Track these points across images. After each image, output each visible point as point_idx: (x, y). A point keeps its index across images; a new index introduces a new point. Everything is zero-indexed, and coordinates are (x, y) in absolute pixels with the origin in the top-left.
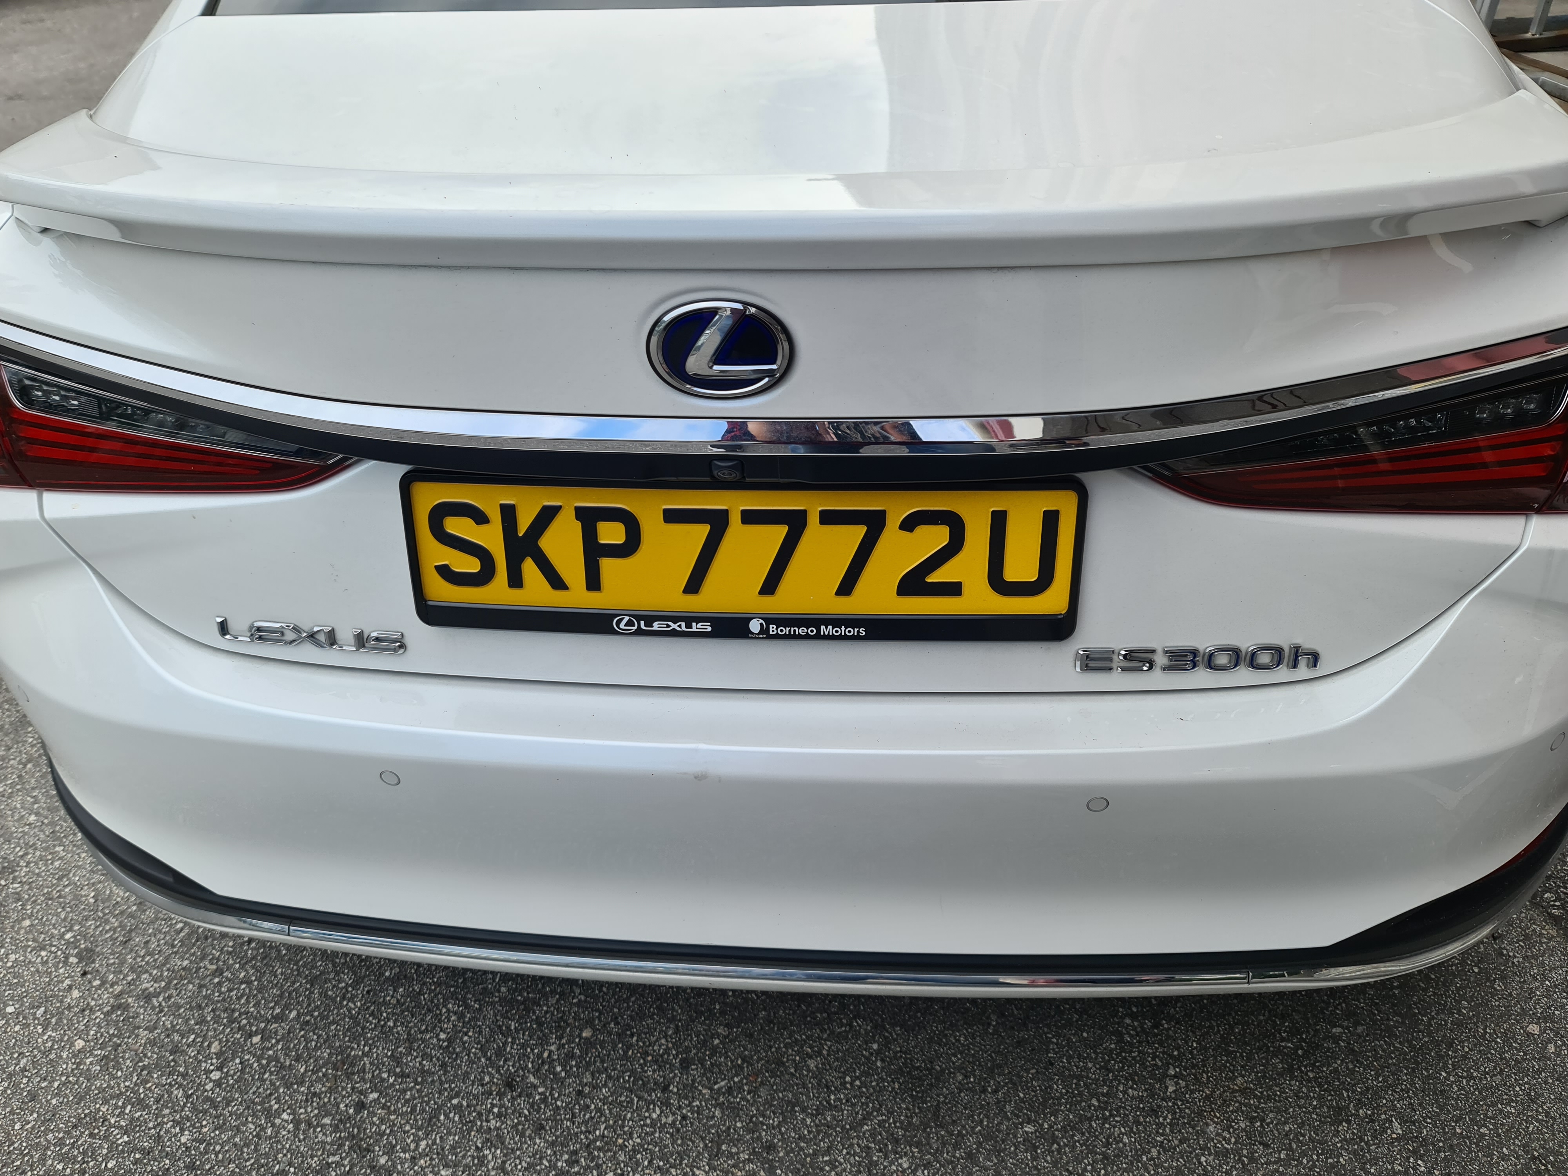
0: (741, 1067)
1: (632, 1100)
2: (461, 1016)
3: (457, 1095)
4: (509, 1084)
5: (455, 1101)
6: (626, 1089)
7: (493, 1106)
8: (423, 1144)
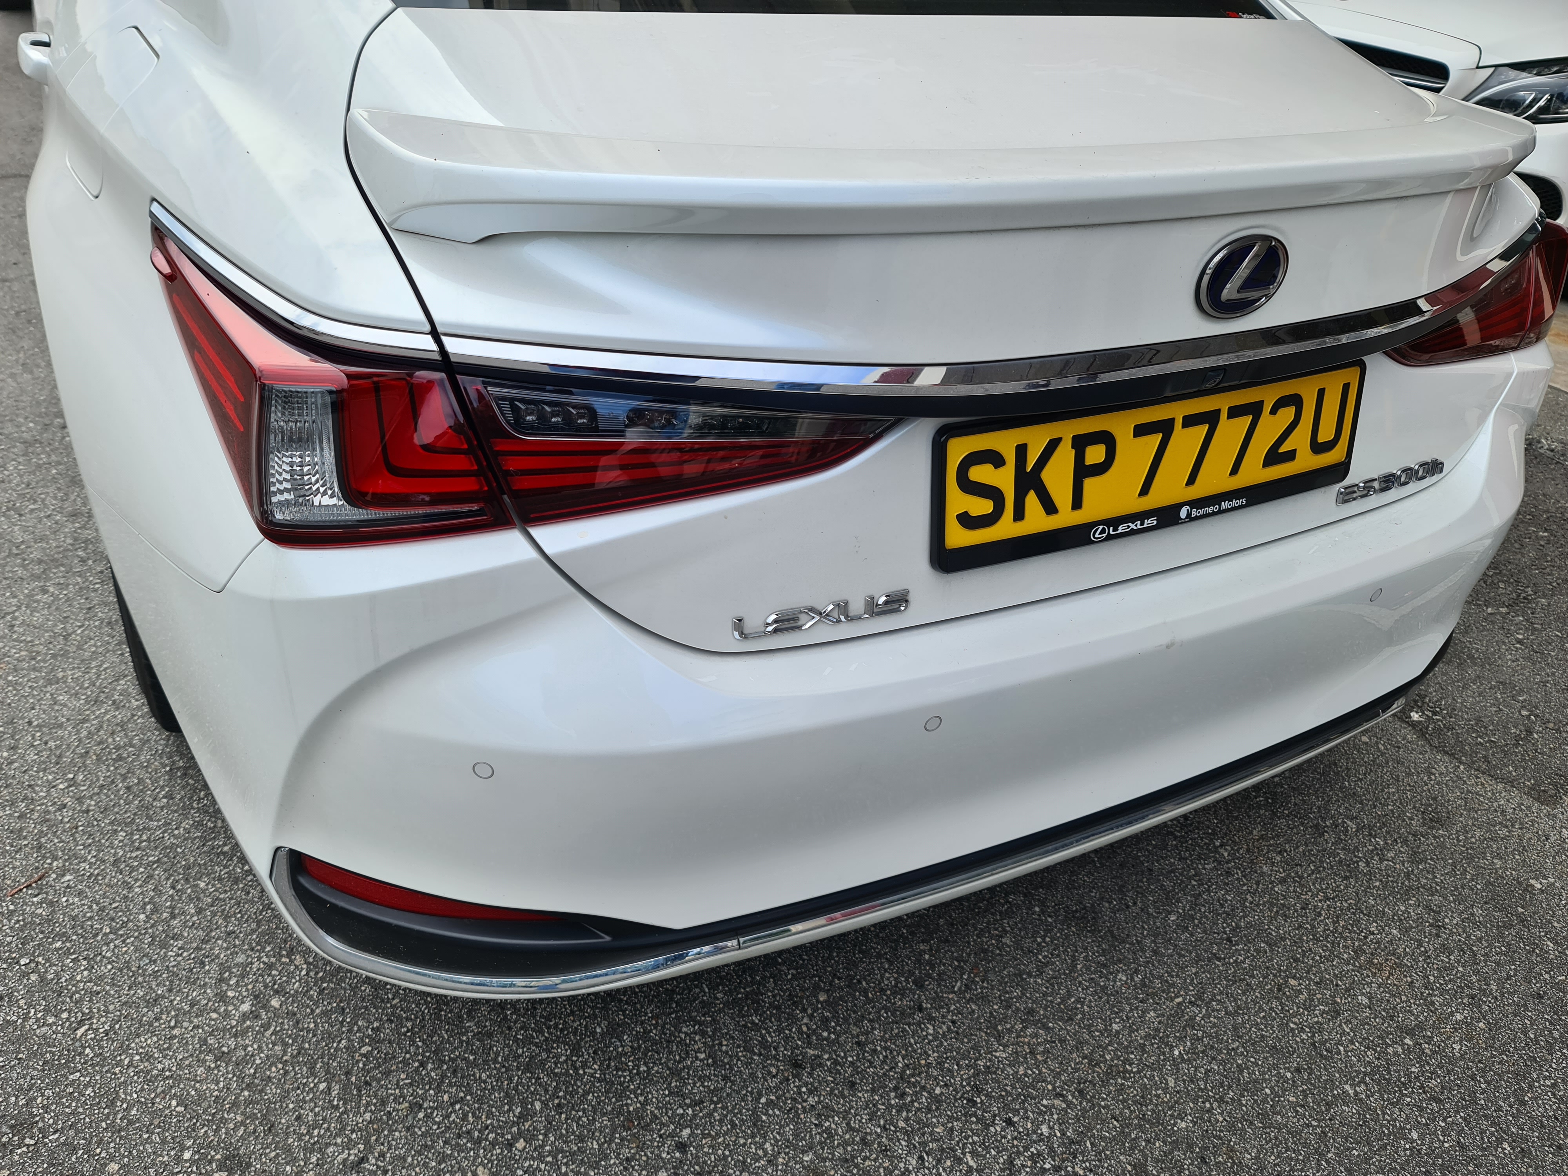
0: (960, 967)
2: (703, 1034)
3: (760, 1096)
4: (796, 1065)
7: (799, 1087)
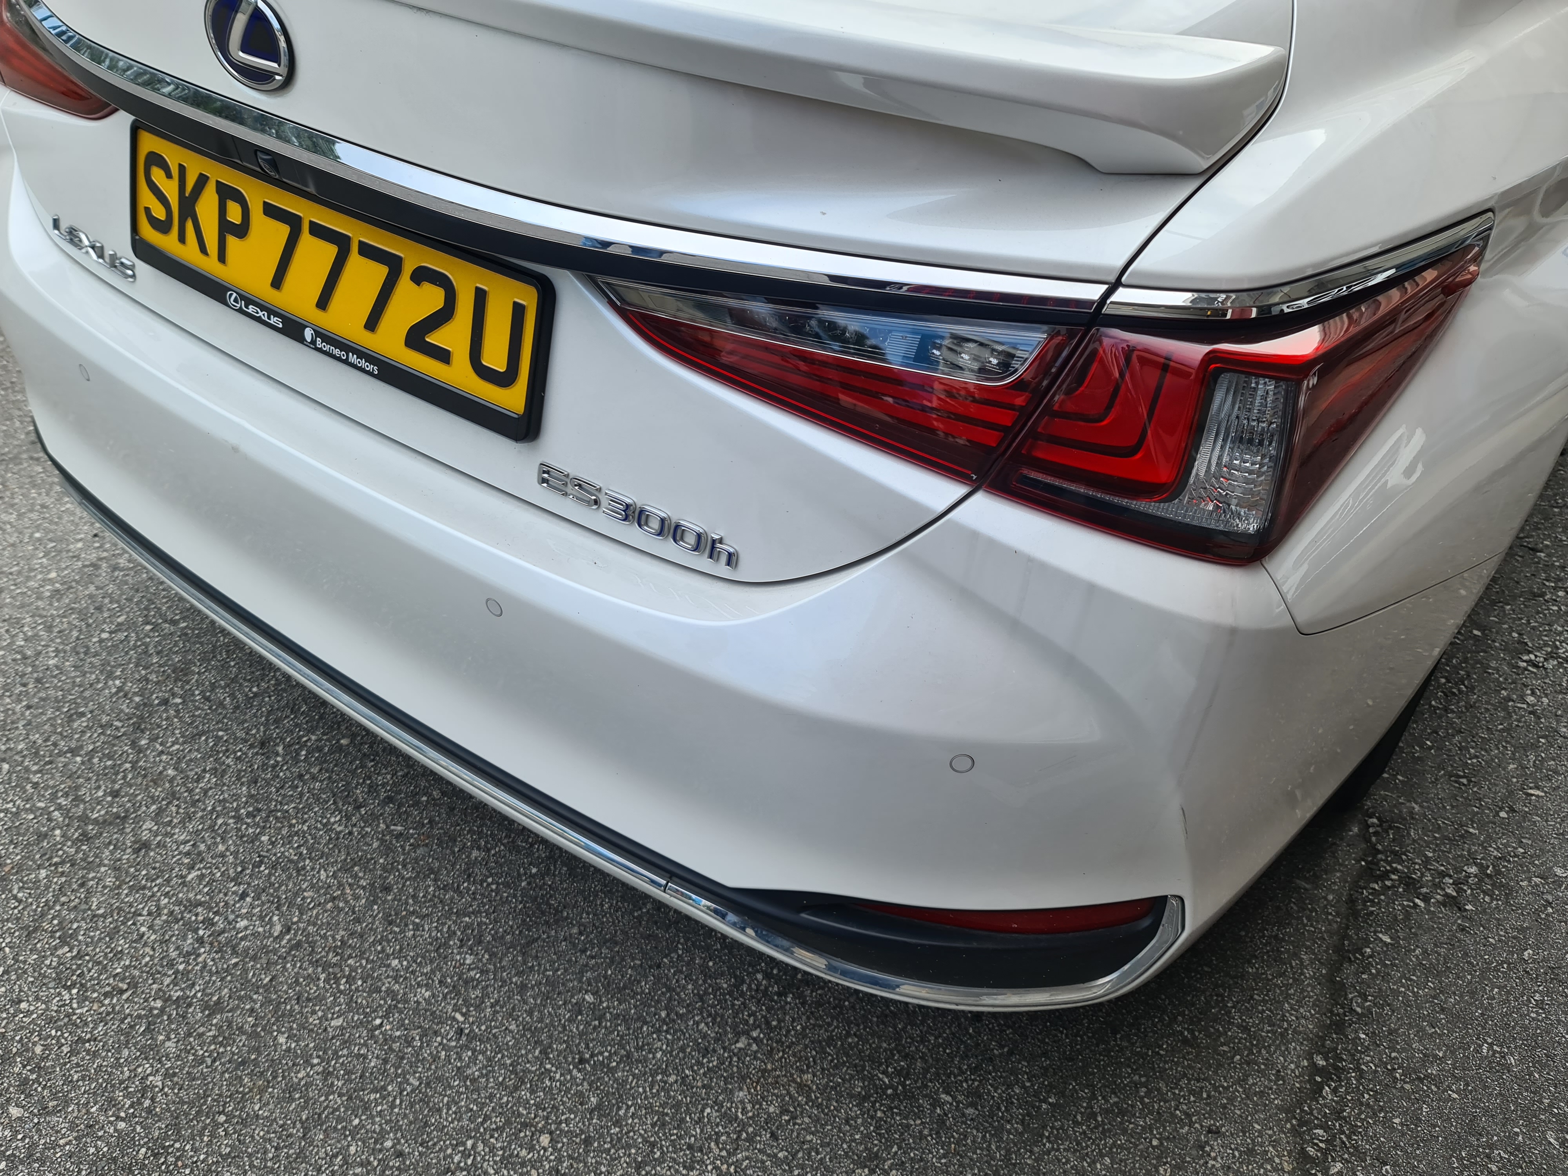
0: (423, 825)
1: (329, 800)
4: (263, 744)
5: (221, 733)
6: (332, 792)
7: (240, 750)
8: (176, 747)
